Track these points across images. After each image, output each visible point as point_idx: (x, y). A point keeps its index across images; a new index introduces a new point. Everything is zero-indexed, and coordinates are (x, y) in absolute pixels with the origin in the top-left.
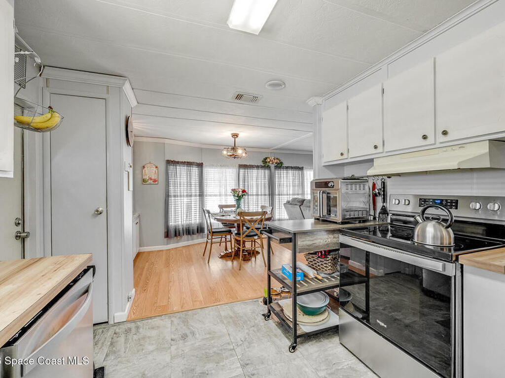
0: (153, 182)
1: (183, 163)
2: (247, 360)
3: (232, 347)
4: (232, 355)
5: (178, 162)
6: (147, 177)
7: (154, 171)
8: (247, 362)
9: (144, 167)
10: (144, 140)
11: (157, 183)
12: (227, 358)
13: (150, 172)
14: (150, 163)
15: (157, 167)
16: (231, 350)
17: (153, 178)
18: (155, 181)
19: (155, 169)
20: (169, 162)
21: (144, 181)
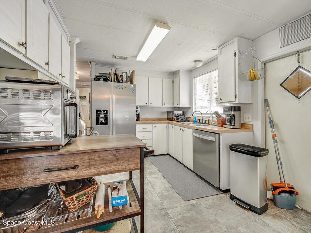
3: (179, 228)
4: (177, 221)
8: (165, 216)
12: (179, 219)
16: (179, 226)
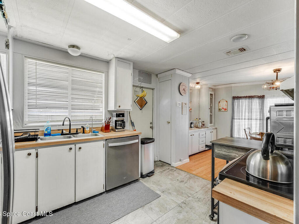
0: (224, 110)
1: (245, 97)
2: (188, 203)
5: (241, 97)
6: (221, 108)
7: (225, 104)
9: (219, 102)
10: (220, 87)
11: (226, 111)
13: (223, 105)
14: (223, 99)
15: (226, 102)
17: (224, 108)
18: (225, 110)
19: (225, 103)
20: (234, 98)
21: (219, 110)
